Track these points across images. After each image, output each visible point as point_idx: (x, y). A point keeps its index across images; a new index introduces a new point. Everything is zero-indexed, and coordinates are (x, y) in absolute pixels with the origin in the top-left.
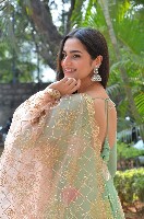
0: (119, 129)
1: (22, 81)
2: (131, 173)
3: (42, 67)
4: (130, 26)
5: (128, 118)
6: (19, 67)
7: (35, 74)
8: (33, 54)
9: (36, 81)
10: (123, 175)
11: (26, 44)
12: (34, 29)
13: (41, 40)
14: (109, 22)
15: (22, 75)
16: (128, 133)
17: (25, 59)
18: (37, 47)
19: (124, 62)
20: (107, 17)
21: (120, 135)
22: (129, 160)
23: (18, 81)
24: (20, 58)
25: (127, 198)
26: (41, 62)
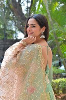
0: (53, 60)
1: (8, 38)
2: (58, 80)
3: (18, 32)
4: (58, 13)
5: (57, 56)
6: (7, 32)
7: (14, 35)
8: (13, 26)
9: (15, 39)
10: (55, 81)
11: (10, 22)
12: (14, 15)
13: (17, 20)
14: (48, 12)
15: (9, 36)
16: (57, 62)
17: (10, 29)
18: (15, 23)
19: (55, 30)
20: (47, 9)
21: (53, 63)
22: (58, 74)
23: (6, 39)
24: (8, 28)
25: (56, 92)
26: (17, 30)
